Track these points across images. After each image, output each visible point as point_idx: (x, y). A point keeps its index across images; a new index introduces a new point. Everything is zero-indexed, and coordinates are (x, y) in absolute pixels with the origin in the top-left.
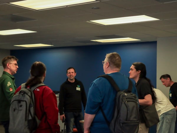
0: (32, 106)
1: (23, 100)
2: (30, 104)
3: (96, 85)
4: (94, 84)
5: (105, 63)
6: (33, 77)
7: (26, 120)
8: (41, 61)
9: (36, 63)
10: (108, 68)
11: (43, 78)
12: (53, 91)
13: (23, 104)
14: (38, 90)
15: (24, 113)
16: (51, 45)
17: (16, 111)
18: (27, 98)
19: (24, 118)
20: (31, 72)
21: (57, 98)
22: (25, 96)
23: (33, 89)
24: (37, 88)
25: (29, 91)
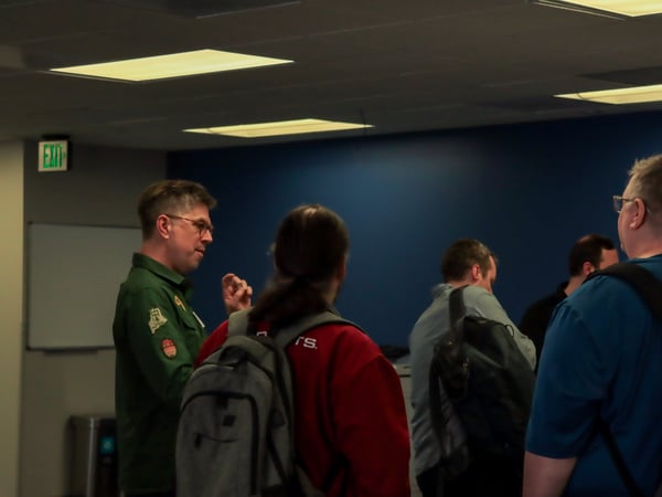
0: (282, 424)
1: (238, 391)
2: (273, 412)
3: (575, 314)
4: (569, 308)
5: (627, 205)
6: (287, 281)
7: (253, 491)
8: (324, 205)
9: (302, 211)
10: (638, 227)
11: (335, 284)
12: (382, 348)
13: (241, 409)
14: (310, 343)
15: (246, 455)
16: (362, 126)
17: (207, 445)
18: (258, 382)
19: (244, 478)
20: (279, 253)
21: (402, 379)
22: (245, 373)
23: (284, 338)
24: (306, 334)
25: (265, 349)
